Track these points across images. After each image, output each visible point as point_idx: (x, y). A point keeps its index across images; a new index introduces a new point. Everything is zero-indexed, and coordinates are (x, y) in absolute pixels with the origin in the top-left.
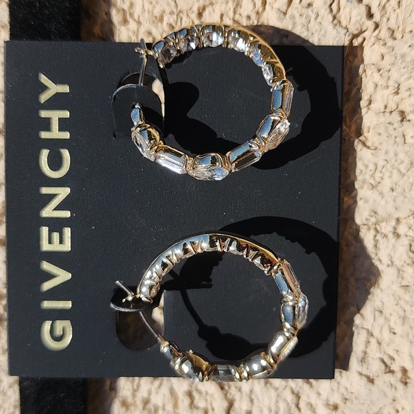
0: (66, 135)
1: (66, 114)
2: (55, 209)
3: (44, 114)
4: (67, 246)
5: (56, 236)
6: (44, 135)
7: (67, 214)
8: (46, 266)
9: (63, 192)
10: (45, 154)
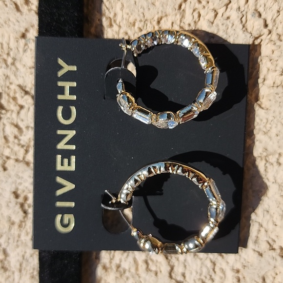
0: (74, 97)
1: (75, 84)
2: (65, 144)
3: (60, 84)
4: (73, 168)
5: (66, 161)
6: (60, 97)
7: (73, 147)
8: (59, 180)
9: (71, 133)
10: (60, 109)
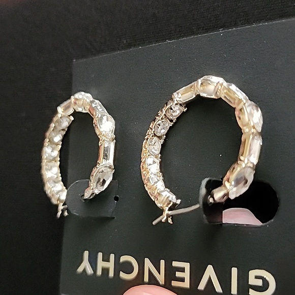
0: (112, 256)
1: (100, 255)
3: (99, 272)
4: (187, 266)
5: (178, 274)
6: (111, 274)
7: (162, 262)
9: (148, 263)
10: (123, 275)
